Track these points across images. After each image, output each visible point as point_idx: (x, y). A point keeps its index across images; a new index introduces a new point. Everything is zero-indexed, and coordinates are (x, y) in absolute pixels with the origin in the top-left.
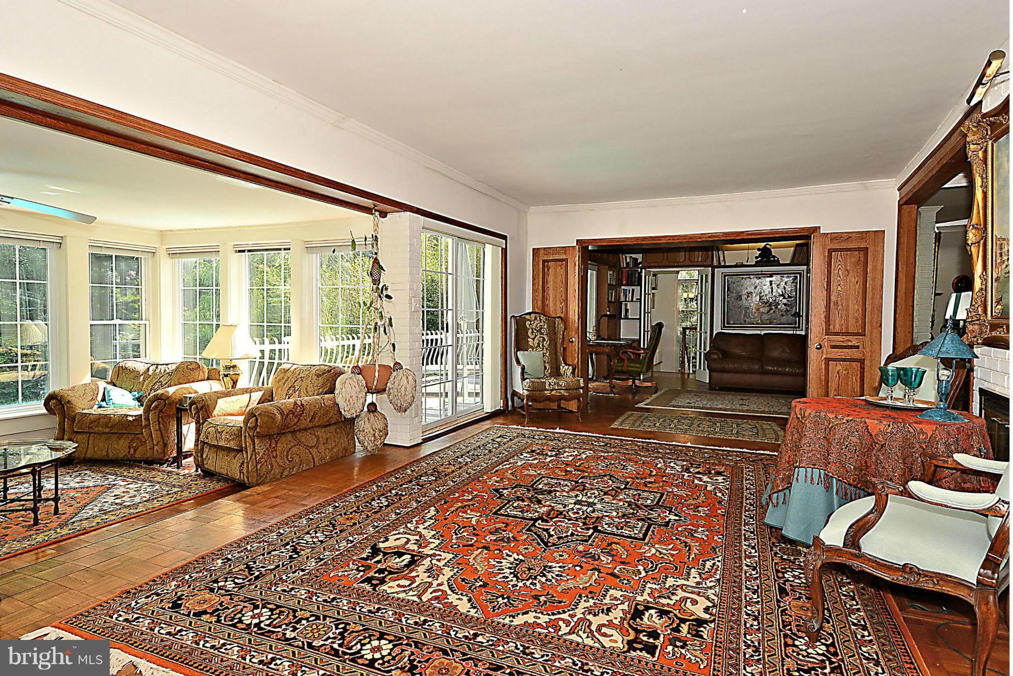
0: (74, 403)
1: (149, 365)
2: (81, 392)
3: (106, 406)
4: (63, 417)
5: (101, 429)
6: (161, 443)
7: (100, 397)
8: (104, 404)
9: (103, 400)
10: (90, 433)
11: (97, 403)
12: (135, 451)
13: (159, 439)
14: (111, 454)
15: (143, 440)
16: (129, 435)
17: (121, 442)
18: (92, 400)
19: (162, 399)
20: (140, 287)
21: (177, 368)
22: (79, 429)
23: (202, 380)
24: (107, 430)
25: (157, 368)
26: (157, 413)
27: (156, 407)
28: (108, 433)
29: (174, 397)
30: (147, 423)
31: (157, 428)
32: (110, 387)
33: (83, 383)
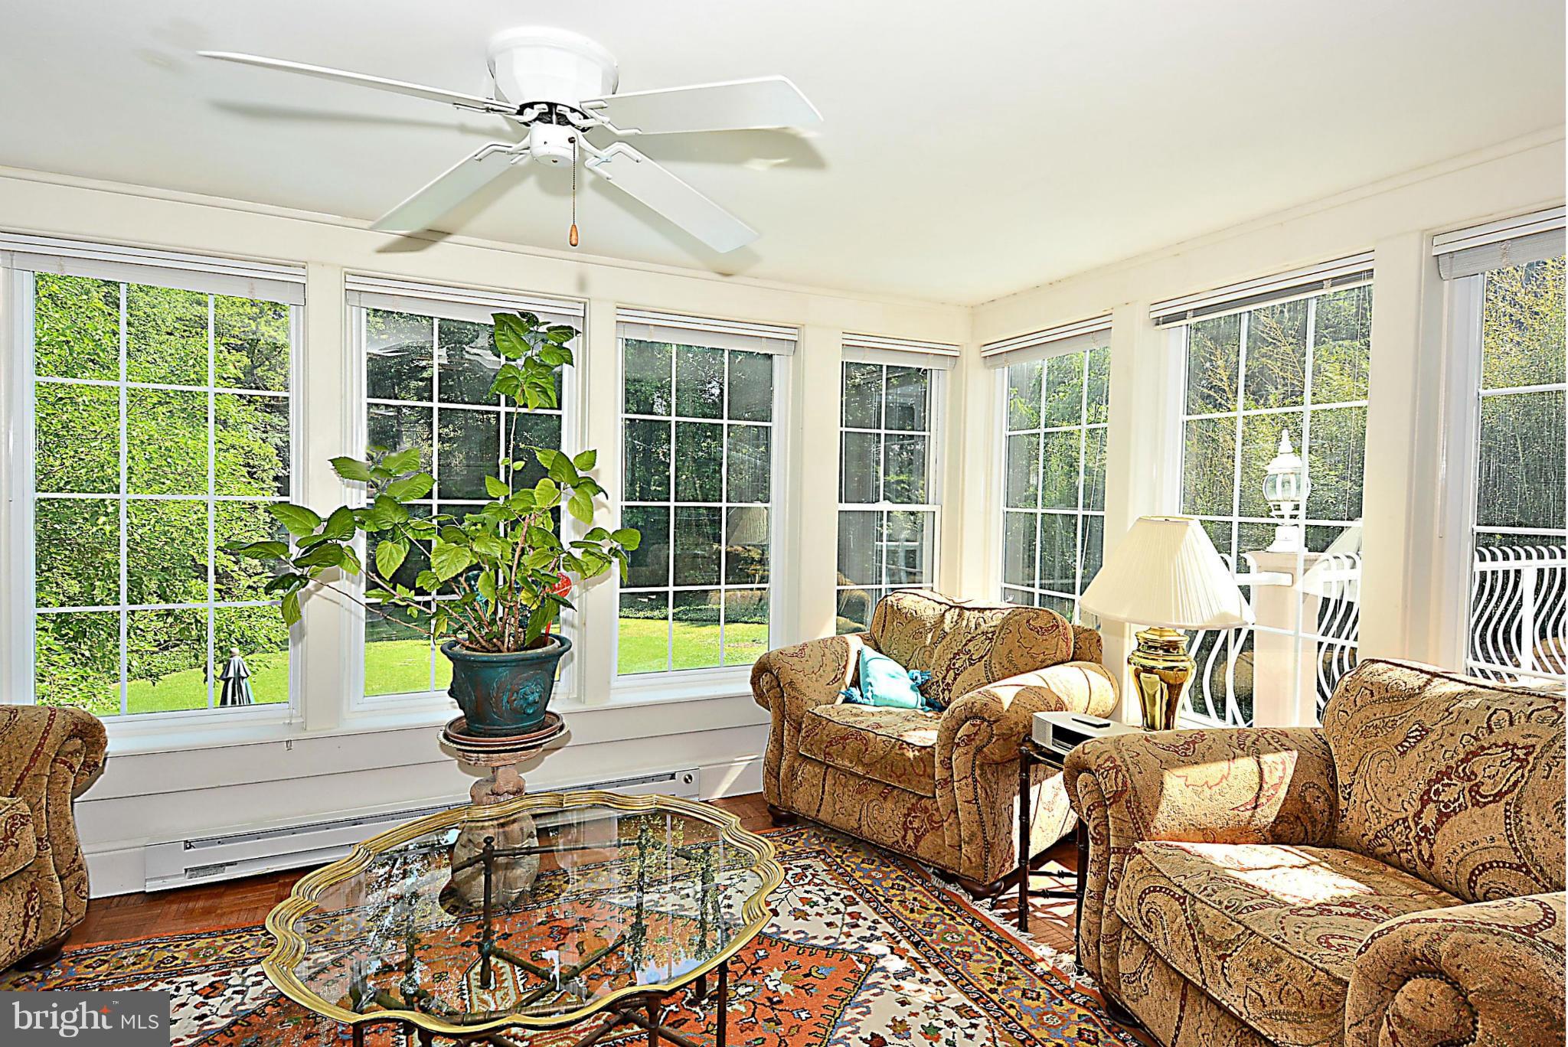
0: (802, 687)
1: (944, 607)
2: (814, 662)
3: (860, 699)
4: (781, 716)
5: (847, 763)
6: (979, 841)
7: (848, 679)
8: (855, 692)
9: (856, 683)
10: (828, 766)
11: (843, 690)
12: (918, 839)
13: (975, 827)
14: (865, 828)
15: (937, 818)
16: (906, 796)
17: (889, 805)
18: (836, 680)
19: (983, 720)
20: (926, 433)
21: (1006, 621)
22: (808, 750)
23: (1062, 662)
24: (860, 771)
25: (960, 615)
26: (970, 756)
27: (970, 738)
28: (863, 777)
29: (1014, 717)
30: (946, 774)
31: (970, 796)
32: (869, 652)
33: (821, 637)
